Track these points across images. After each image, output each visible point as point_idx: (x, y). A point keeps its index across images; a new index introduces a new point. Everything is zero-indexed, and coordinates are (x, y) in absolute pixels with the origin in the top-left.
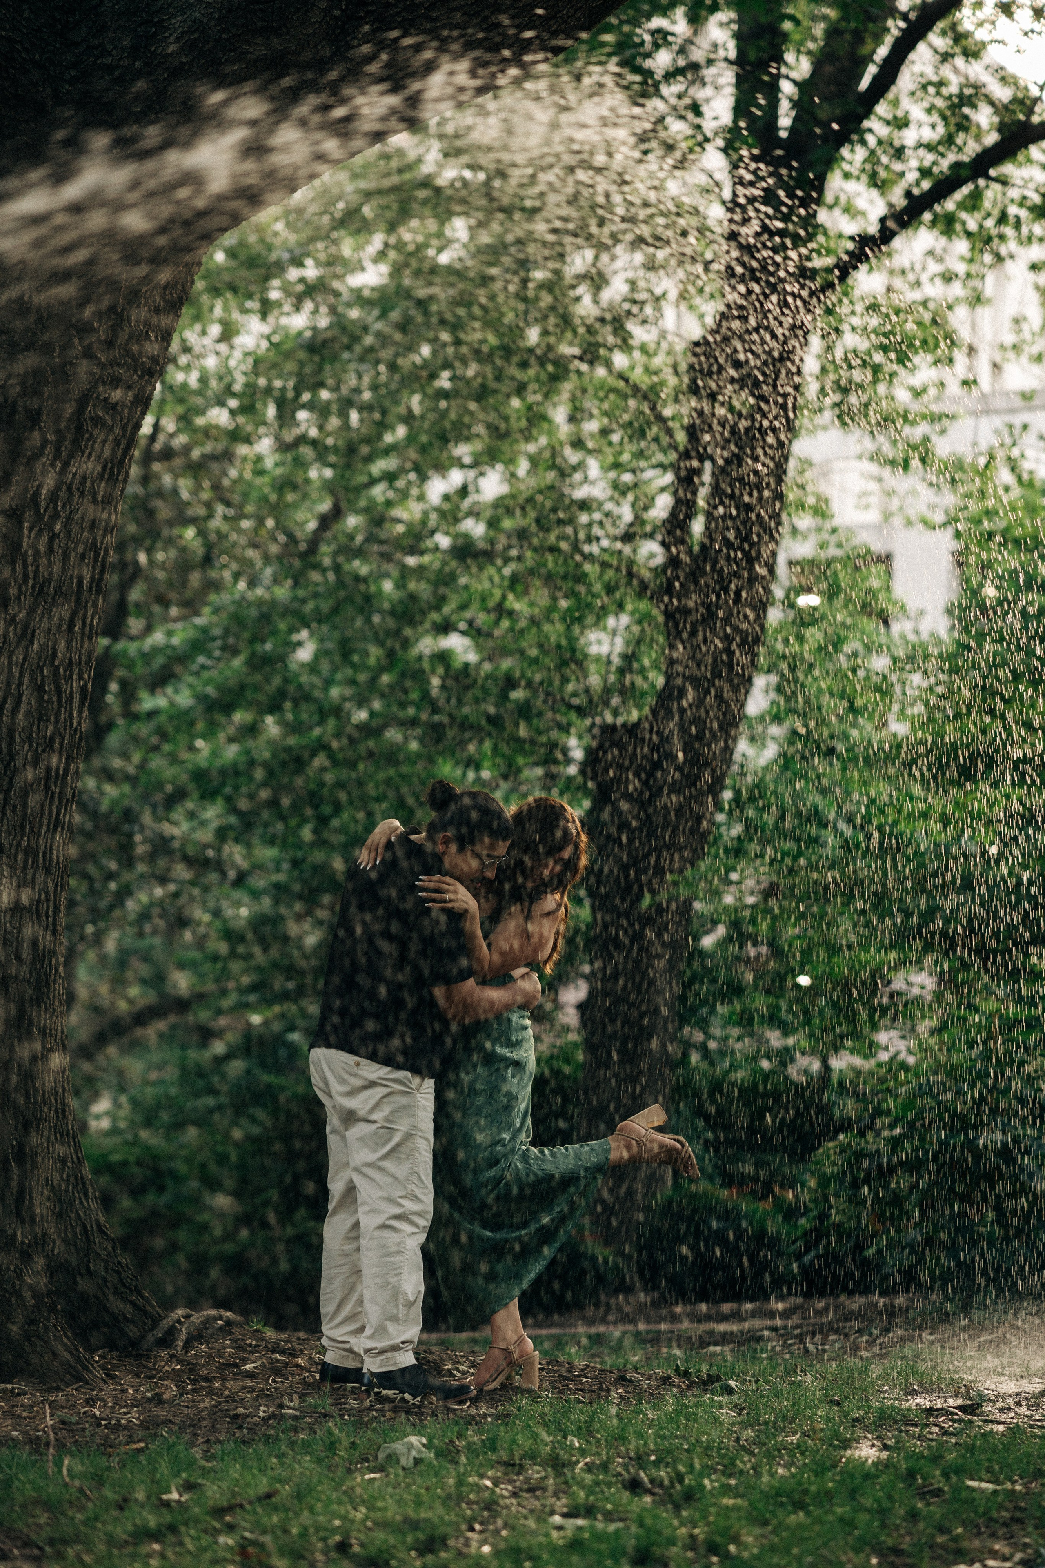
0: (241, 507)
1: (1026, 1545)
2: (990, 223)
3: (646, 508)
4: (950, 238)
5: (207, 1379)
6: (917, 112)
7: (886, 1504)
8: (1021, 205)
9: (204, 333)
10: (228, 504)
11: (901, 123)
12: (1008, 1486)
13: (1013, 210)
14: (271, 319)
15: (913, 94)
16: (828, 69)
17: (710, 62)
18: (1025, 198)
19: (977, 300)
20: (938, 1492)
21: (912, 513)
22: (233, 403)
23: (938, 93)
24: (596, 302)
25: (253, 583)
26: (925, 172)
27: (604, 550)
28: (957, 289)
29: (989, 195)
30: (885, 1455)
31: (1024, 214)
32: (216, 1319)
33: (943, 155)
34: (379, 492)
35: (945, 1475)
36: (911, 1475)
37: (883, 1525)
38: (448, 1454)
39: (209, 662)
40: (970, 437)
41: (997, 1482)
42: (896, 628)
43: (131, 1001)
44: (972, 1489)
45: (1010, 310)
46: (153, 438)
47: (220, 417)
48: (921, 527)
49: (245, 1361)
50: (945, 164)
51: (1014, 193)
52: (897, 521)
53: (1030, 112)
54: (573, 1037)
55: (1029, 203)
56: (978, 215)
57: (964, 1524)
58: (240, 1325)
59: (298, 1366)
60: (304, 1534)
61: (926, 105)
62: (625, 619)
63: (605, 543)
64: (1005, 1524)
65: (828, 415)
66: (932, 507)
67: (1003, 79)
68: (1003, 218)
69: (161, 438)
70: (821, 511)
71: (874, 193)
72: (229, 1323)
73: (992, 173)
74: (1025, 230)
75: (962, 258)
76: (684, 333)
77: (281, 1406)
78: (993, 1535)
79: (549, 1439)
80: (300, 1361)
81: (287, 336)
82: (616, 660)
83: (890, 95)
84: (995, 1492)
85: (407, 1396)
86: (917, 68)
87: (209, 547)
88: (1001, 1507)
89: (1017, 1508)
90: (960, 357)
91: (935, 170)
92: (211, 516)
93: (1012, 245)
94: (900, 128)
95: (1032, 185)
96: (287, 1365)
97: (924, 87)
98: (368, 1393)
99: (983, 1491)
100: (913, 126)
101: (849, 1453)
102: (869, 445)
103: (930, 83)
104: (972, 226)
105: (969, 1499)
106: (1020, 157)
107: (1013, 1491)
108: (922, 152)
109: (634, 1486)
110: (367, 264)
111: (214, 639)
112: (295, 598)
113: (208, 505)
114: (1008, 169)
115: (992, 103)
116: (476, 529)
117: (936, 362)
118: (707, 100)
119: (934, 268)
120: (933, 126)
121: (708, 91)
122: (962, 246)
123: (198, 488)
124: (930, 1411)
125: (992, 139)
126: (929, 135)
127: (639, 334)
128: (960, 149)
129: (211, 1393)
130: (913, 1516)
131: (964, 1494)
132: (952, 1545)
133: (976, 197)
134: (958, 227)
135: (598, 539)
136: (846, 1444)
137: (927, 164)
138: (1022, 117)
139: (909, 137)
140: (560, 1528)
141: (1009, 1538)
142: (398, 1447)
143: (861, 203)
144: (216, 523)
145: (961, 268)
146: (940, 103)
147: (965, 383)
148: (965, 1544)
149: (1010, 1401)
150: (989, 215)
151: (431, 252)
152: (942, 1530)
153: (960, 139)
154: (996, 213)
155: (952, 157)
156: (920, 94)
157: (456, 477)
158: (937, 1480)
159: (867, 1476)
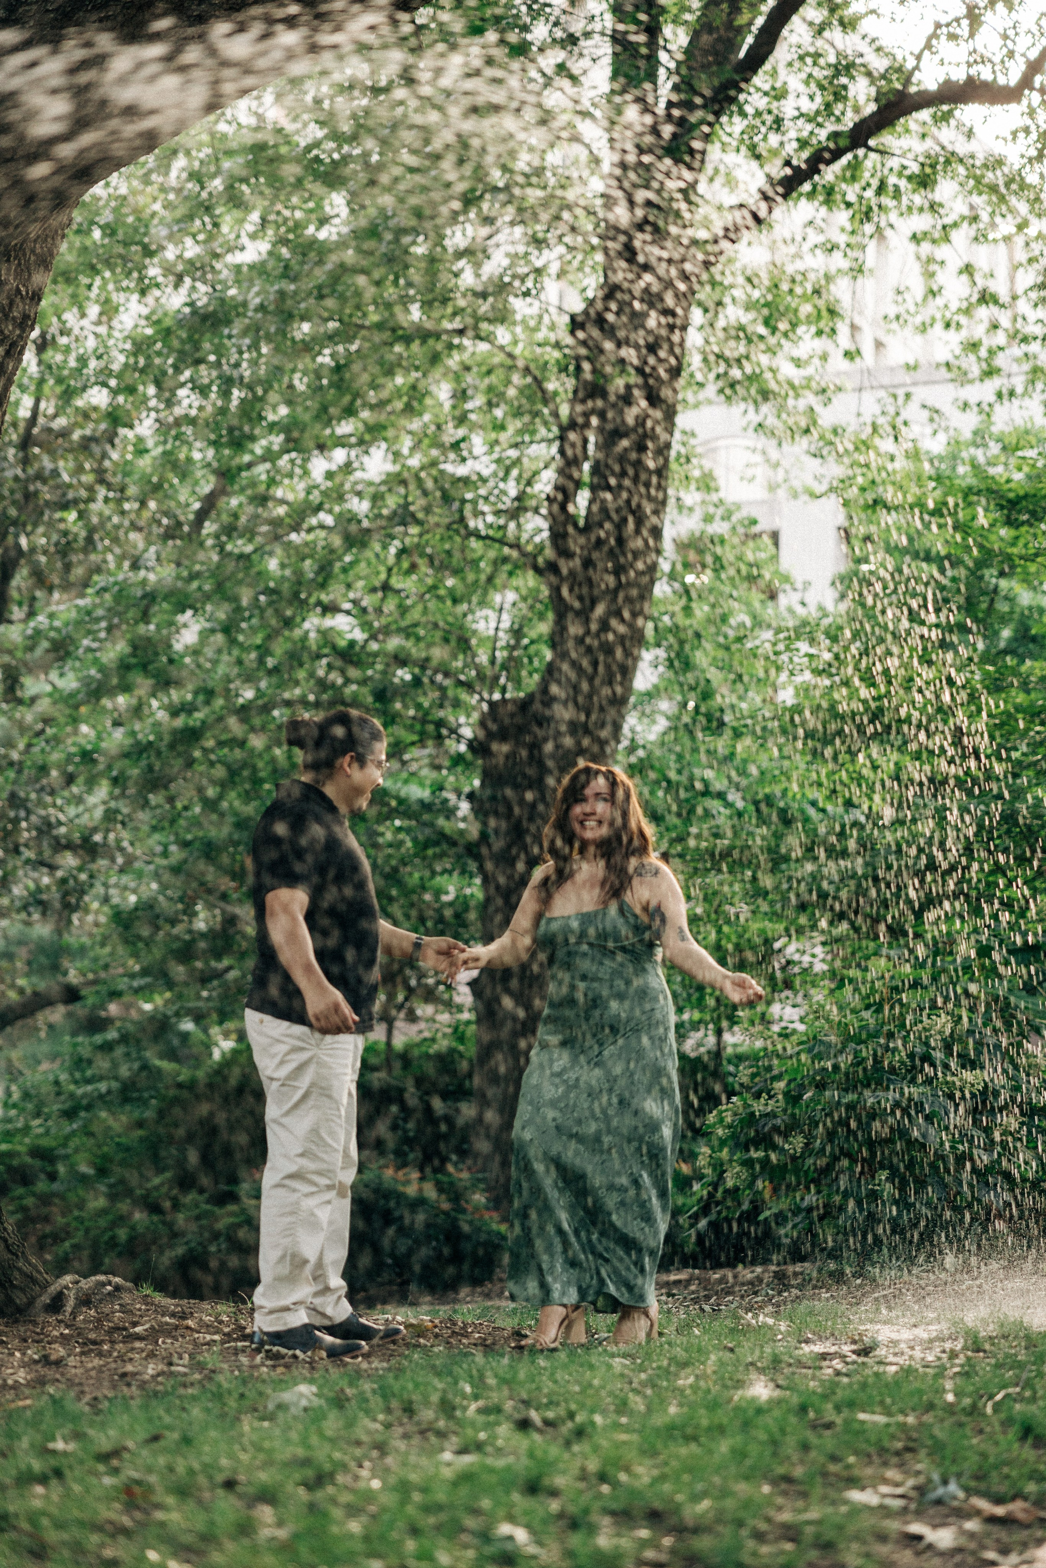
0: (122, 490)
1: (918, 1473)
2: (869, 194)
3: (529, 483)
4: (830, 209)
5: (94, 1343)
6: (794, 82)
7: (778, 1436)
8: (900, 175)
9: (83, 315)
10: (109, 487)
11: (779, 94)
12: (901, 1418)
13: (892, 180)
14: (150, 299)
15: (790, 64)
16: (706, 39)
17: (587, 35)
18: (905, 167)
19: (857, 271)
20: (829, 1426)
21: (797, 484)
22: (113, 383)
23: (815, 64)
24: (478, 276)
25: (135, 566)
26: (803, 143)
27: (491, 526)
28: (838, 261)
29: (868, 164)
30: (777, 1393)
31: (903, 184)
32: (103, 1284)
33: (820, 125)
34: (261, 471)
35: (838, 1408)
36: (803, 1409)
37: (775, 1454)
38: (339, 1402)
39: (95, 645)
40: (854, 409)
41: (889, 1414)
42: (783, 600)
43: (21, 991)
44: (863, 1422)
45: (892, 279)
46: (32, 421)
47: (98, 397)
48: (806, 498)
49: (135, 1324)
50: (823, 134)
51: (894, 163)
52: (781, 493)
53: (907, 81)
54: (466, 1016)
55: (907, 172)
56: (857, 187)
57: (856, 1453)
58: (130, 1291)
59: (188, 1328)
60: (191, 1472)
61: (804, 76)
62: (511, 596)
63: (490, 519)
64: (898, 1453)
65: (711, 390)
66: (817, 478)
67: (879, 49)
68: (881, 189)
69: (41, 420)
70: (707, 483)
71: (754, 164)
72: (117, 1288)
73: (872, 143)
74: (905, 200)
75: (843, 230)
76: (566, 307)
77: (171, 1364)
78: (885, 1464)
79: (440, 1386)
80: (190, 1323)
81: (166, 314)
82: (504, 638)
83: (767, 66)
84: (888, 1425)
85: (298, 1352)
86: (794, 39)
87: (91, 531)
88: (893, 1437)
89: (910, 1439)
90: (843, 329)
91: (814, 141)
92: (91, 499)
93: (893, 217)
94: (777, 98)
95: (910, 156)
96: (176, 1327)
97: (801, 58)
98: (258, 1351)
99: (875, 1423)
100: (791, 97)
101: (740, 1392)
102: (753, 418)
103: (808, 54)
104: (851, 197)
105: (860, 1431)
106: (899, 129)
107: (905, 1424)
108: (801, 122)
109: (524, 1425)
110: (245, 240)
111: (98, 620)
112: (178, 577)
113: (90, 489)
114: (885, 139)
115: (869, 74)
116: (361, 507)
117: (819, 333)
118: (585, 72)
119: (814, 238)
120: (812, 98)
121: (585, 63)
122: (842, 217)
123: (79, 470)
124: (824, 1356)
125: (871, 108)
126: (807, 106)
127: (520, 307)
128: (838, 120)
129: (100, 1354)
130: (805, 1447)
131: (856, 1426)
132: (845, 1474)
133: (855, 167)
134: (838, 197)
135: (483, 513)
136: (740, 1384)
137: (805, 134)
138: (898, 86)
139: (788, 108)
140: (449, 1464)
141: (901, 1465)
142: (286, 1396)
143: (740, 174)
144: (97, 506)
145: (842, 239)
146: (818, 73)
147: (847, 354)
148: (856, 1472)
149: (903, 1346)
150: (868, 185)
151: (311, 230)
152: (834, 1458)
153: (838, 109)
154: (875, 183)
155: (832, 126)
156: (797, 64)
157: (339, 455)
158: (830, 1414)
159: (759, 1411)
